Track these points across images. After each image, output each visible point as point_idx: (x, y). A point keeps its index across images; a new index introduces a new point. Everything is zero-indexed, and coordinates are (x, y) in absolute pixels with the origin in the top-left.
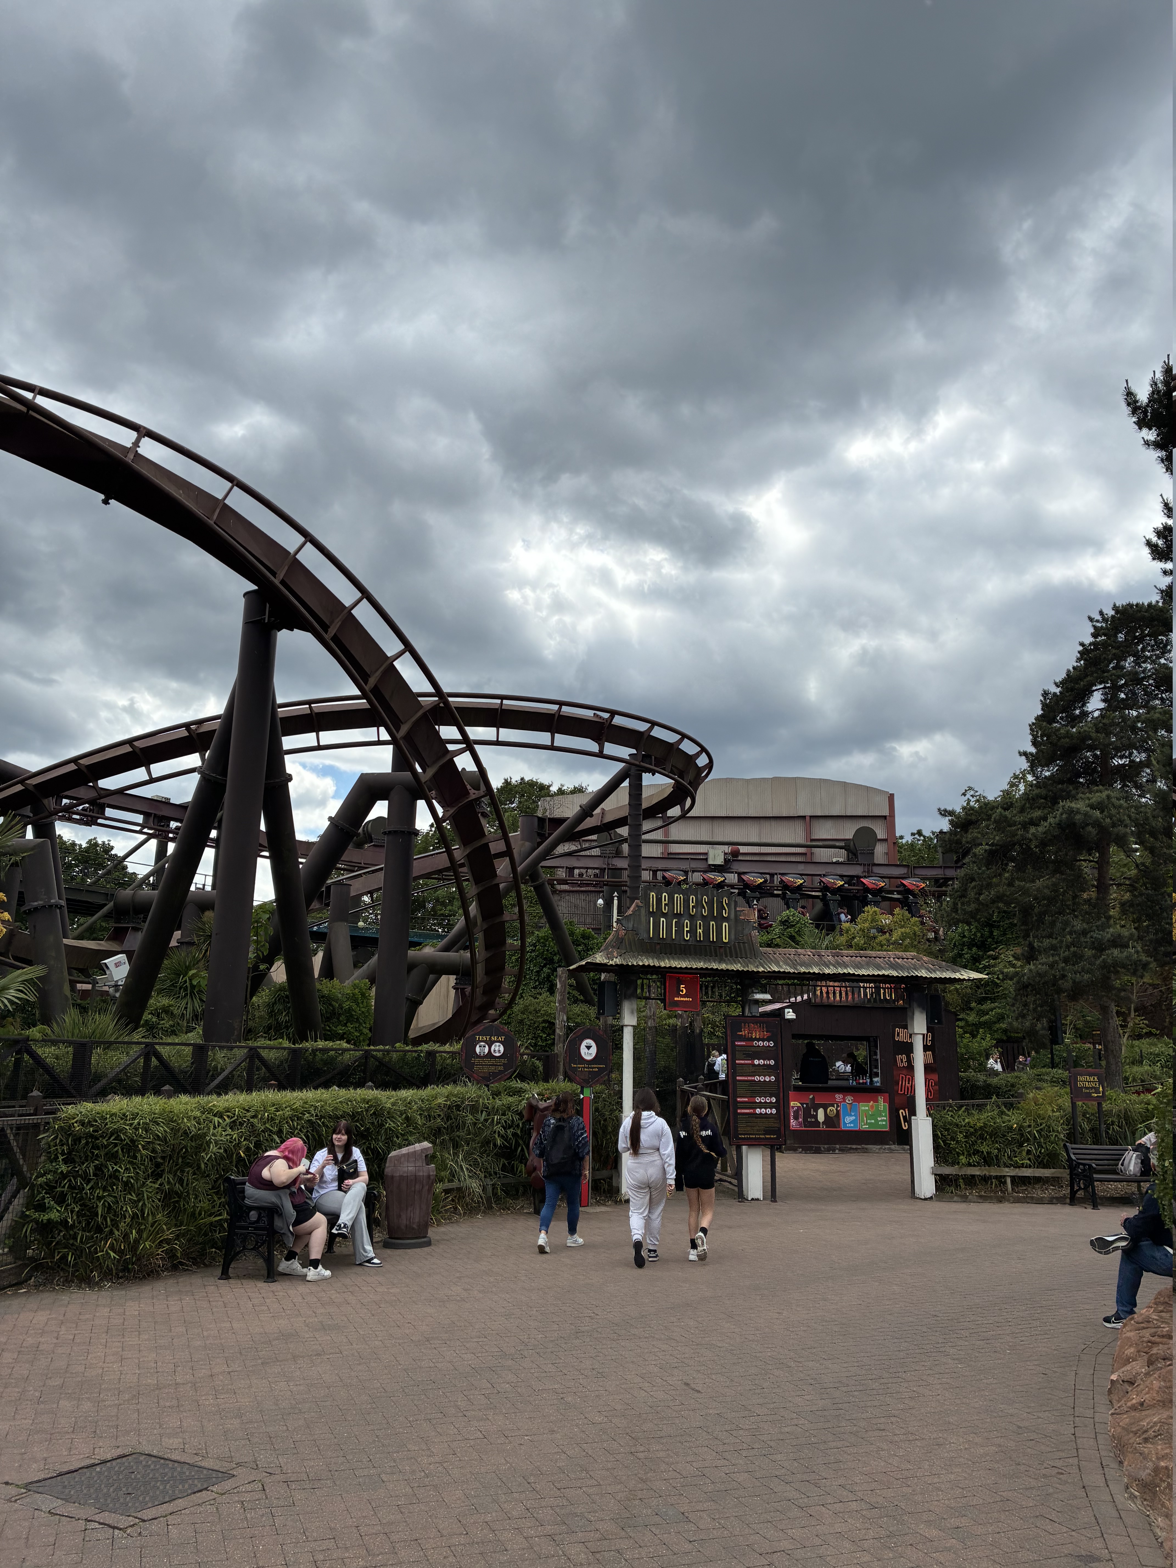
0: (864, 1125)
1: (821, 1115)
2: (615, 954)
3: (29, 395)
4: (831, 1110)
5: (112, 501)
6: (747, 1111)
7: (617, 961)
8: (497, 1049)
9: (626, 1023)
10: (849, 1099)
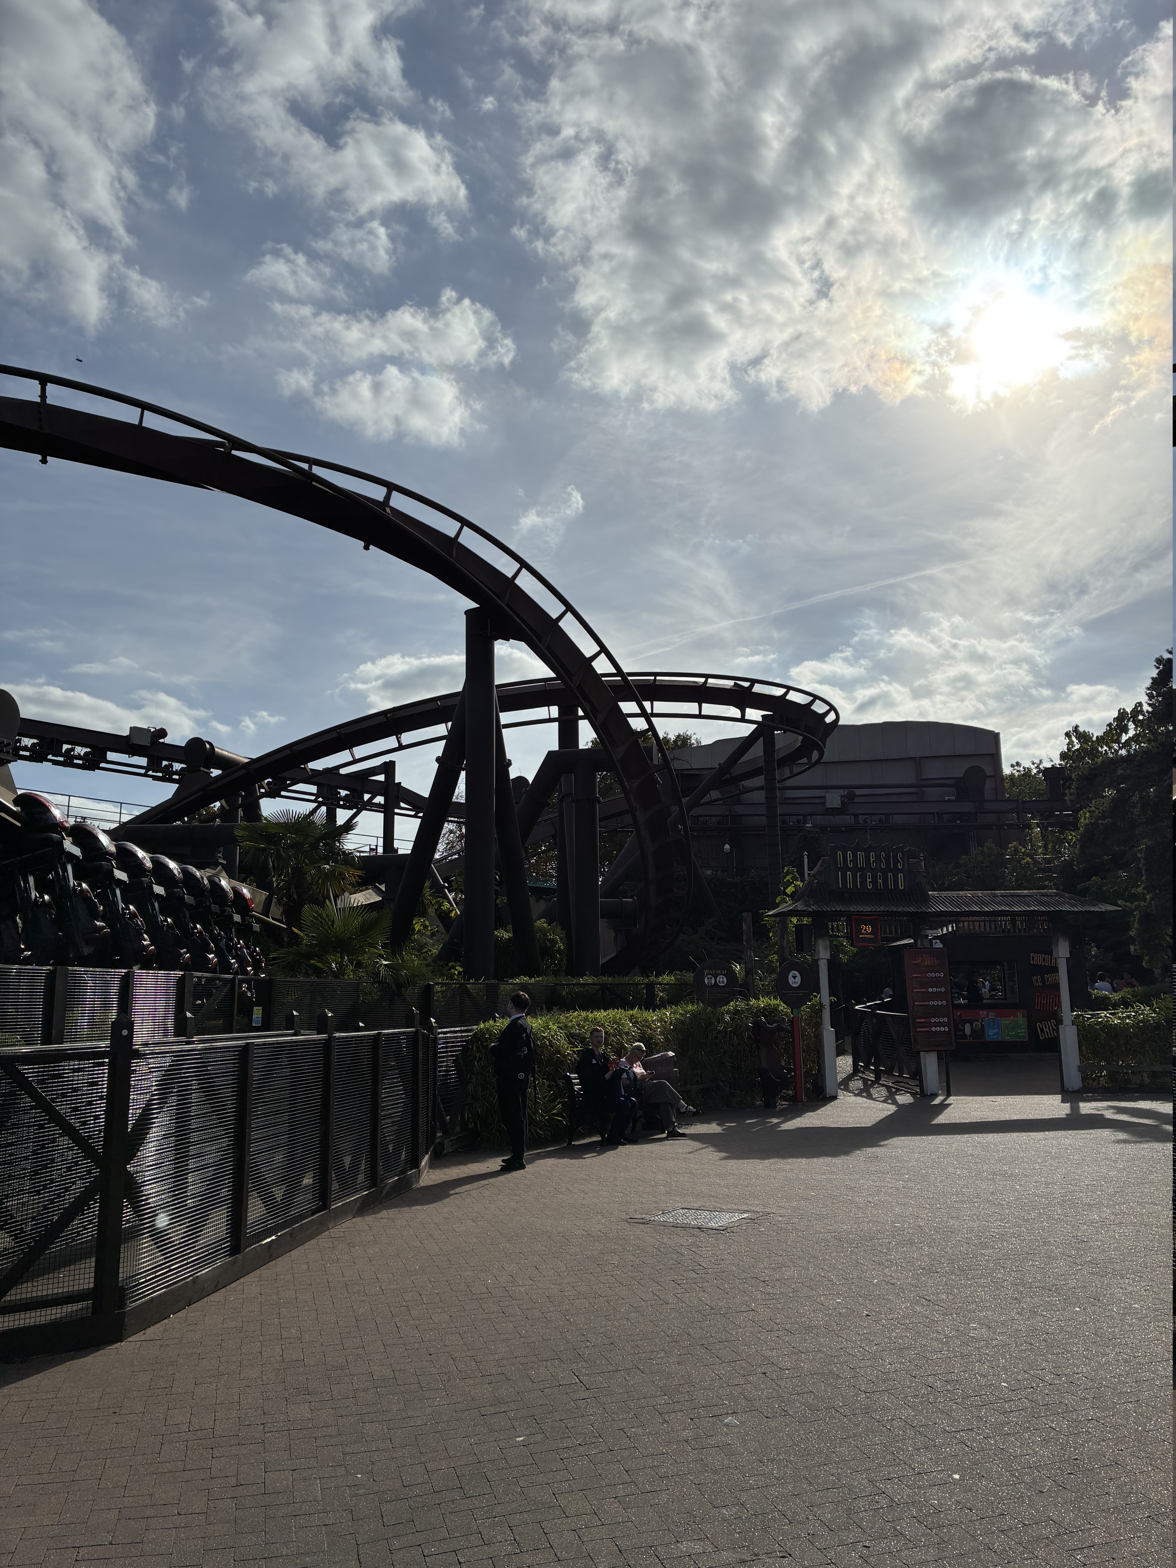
0: (1007, 1036)
1: (968, 1029)
2: (811, 902)
3: (305, 466)
4: (977, 1024)
5: (371, 547)
6: (924, 1029)
7: (814, 908)
8: (721, 980)
9: (821, 957)
10: (992, 1015)
